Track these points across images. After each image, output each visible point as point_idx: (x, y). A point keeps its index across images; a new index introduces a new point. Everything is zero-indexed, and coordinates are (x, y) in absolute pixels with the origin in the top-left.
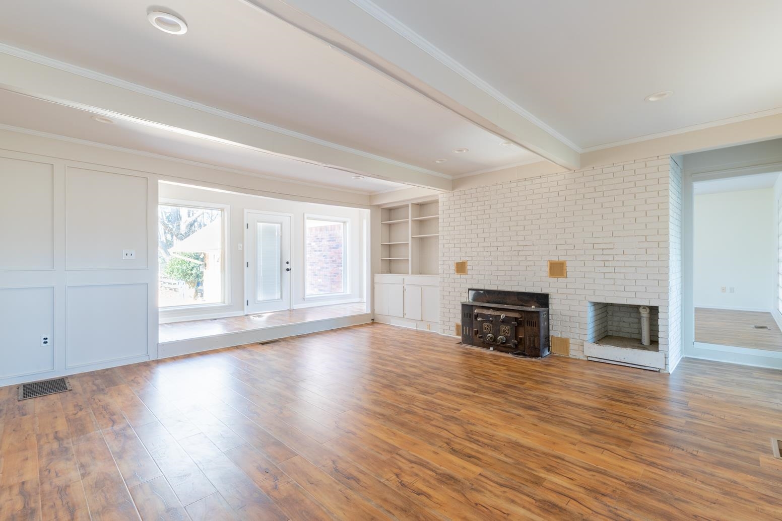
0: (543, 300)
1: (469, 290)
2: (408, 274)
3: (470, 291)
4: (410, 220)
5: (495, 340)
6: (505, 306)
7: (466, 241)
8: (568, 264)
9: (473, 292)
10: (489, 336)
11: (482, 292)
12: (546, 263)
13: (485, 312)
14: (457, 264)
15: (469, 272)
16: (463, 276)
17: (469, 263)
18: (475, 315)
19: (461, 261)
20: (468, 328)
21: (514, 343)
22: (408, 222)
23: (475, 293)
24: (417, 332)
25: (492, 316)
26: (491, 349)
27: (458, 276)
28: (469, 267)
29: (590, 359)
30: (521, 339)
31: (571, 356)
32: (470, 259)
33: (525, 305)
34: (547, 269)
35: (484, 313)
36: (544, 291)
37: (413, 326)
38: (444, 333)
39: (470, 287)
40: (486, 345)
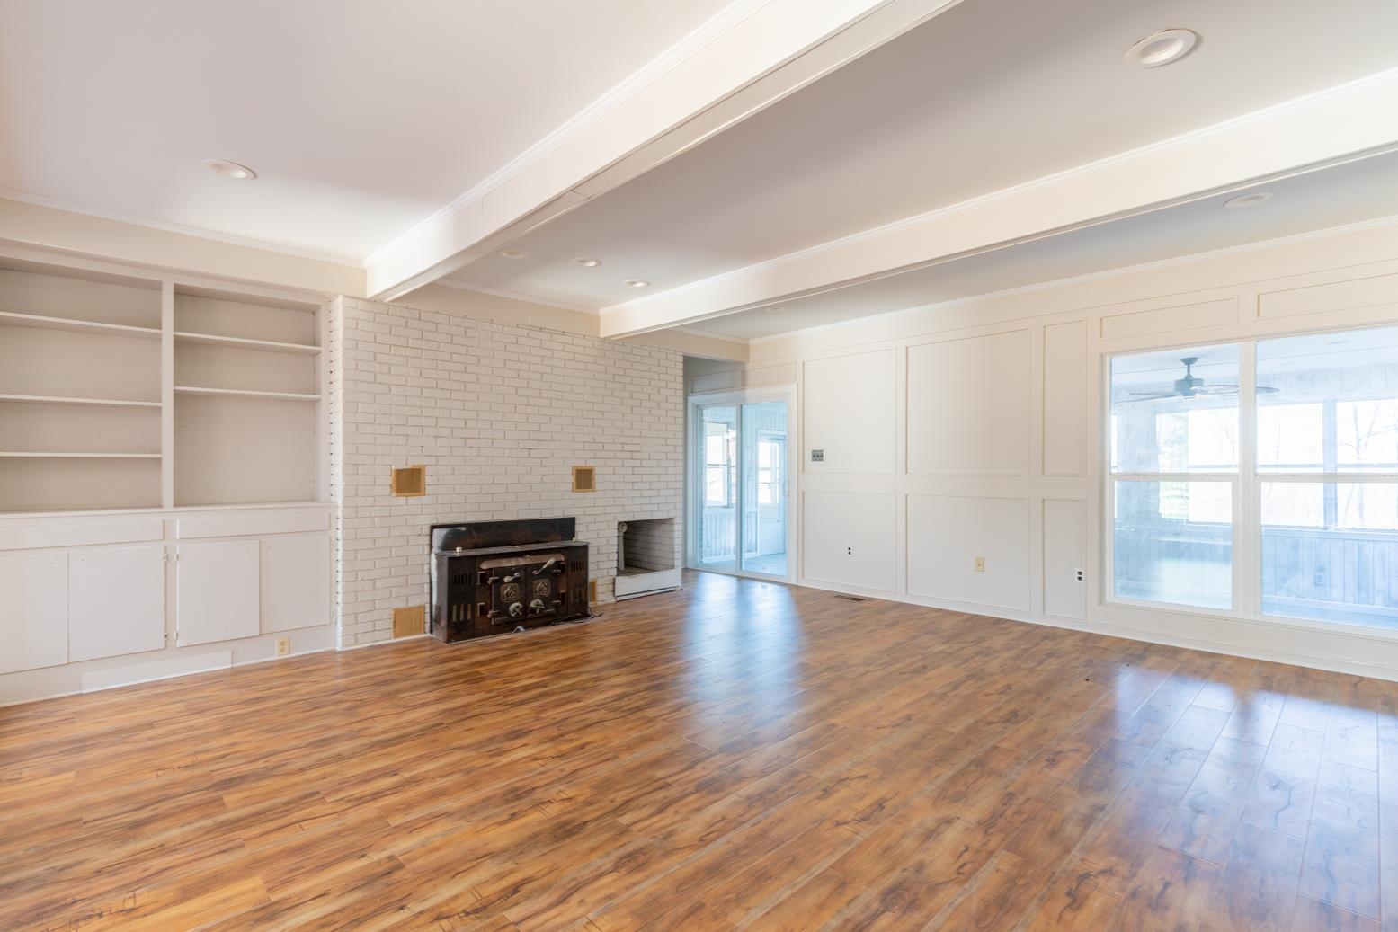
0: (566, 526)
1: (433, 527)
2: (160, 506)
3: (435, 531)
4: (168, 332)
5: (526, 609)
6: (518, 548)
7: (423, 421)
8: (597, 471)
9: (444, 532)
10: (517, 607)
11: (464, 529)
12: (569, 471)
13: (505, 563)
14: (399, 472)
15: (428, 490)
16: (414, 500)
17: (428, 471)
18: (481, 574)
19: (409, 467)
20: (462, 606)
21: (556, 606)
22: (159, 339)
23: (448, 533)
24: (235, 672)
25: (518, 568)
26: (520, 628)
27: (402, 500)
28: (428, 480)
29: (619, 599)
30: (563, 594)
31: (600, 604)
32: (433, 461)
33: (543, 540)
34: (571, 479)
35: (503, 565)
36: (568, 514)
37: (219, 662)
38: (356, 642)
39: (434, 522)
40: (509, 626)
